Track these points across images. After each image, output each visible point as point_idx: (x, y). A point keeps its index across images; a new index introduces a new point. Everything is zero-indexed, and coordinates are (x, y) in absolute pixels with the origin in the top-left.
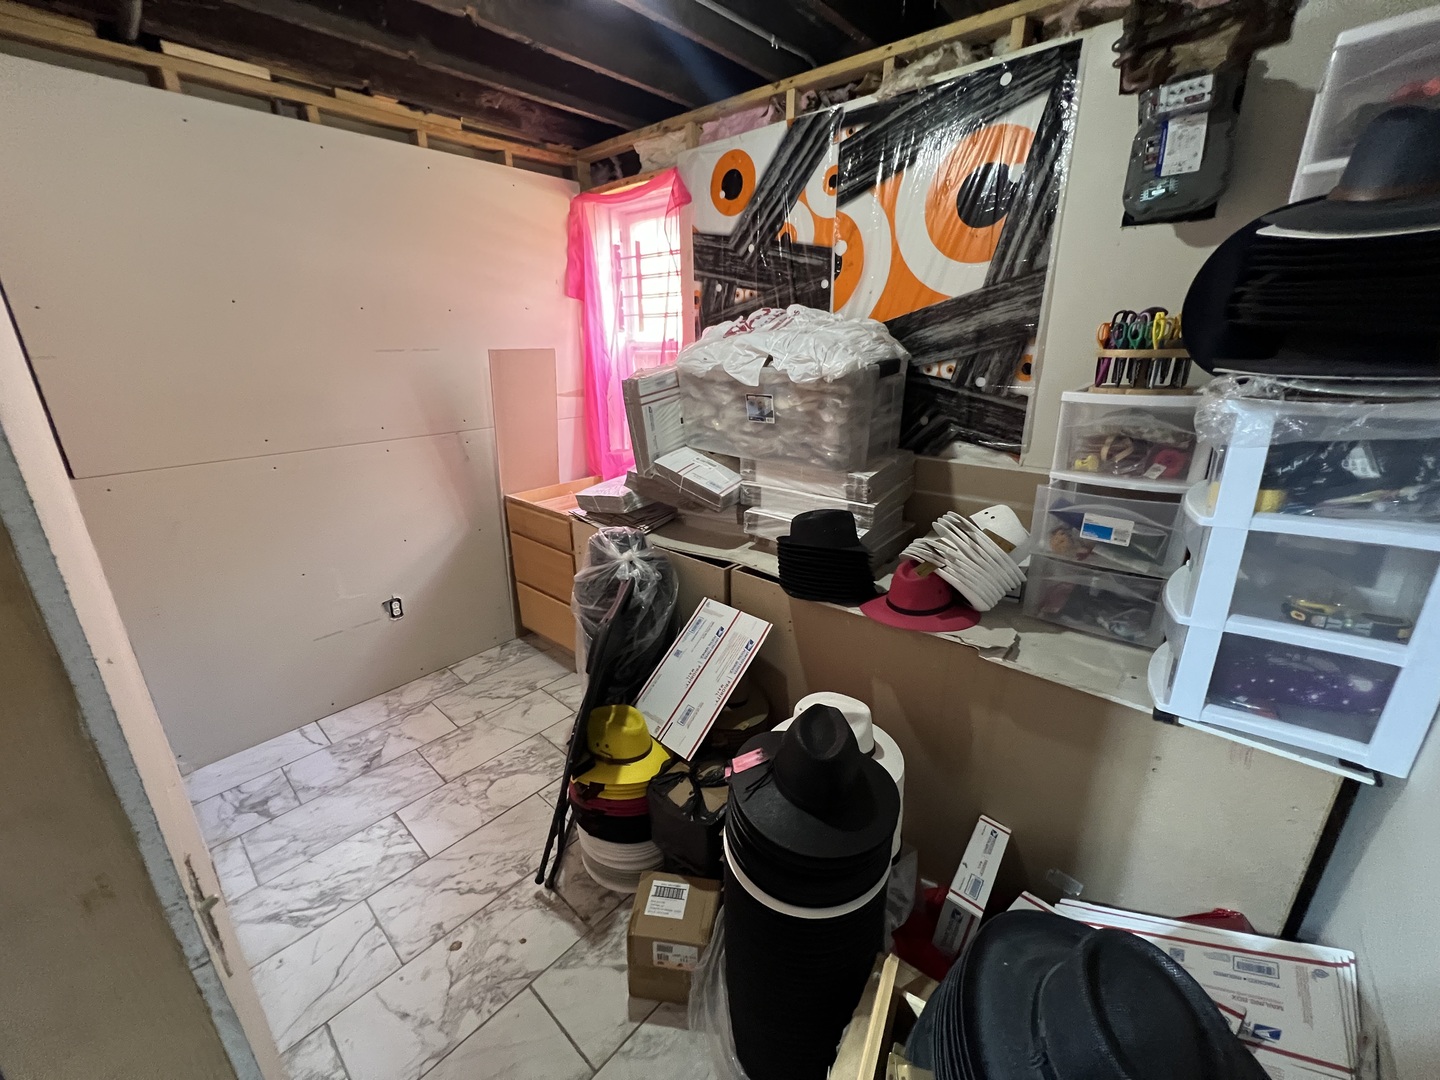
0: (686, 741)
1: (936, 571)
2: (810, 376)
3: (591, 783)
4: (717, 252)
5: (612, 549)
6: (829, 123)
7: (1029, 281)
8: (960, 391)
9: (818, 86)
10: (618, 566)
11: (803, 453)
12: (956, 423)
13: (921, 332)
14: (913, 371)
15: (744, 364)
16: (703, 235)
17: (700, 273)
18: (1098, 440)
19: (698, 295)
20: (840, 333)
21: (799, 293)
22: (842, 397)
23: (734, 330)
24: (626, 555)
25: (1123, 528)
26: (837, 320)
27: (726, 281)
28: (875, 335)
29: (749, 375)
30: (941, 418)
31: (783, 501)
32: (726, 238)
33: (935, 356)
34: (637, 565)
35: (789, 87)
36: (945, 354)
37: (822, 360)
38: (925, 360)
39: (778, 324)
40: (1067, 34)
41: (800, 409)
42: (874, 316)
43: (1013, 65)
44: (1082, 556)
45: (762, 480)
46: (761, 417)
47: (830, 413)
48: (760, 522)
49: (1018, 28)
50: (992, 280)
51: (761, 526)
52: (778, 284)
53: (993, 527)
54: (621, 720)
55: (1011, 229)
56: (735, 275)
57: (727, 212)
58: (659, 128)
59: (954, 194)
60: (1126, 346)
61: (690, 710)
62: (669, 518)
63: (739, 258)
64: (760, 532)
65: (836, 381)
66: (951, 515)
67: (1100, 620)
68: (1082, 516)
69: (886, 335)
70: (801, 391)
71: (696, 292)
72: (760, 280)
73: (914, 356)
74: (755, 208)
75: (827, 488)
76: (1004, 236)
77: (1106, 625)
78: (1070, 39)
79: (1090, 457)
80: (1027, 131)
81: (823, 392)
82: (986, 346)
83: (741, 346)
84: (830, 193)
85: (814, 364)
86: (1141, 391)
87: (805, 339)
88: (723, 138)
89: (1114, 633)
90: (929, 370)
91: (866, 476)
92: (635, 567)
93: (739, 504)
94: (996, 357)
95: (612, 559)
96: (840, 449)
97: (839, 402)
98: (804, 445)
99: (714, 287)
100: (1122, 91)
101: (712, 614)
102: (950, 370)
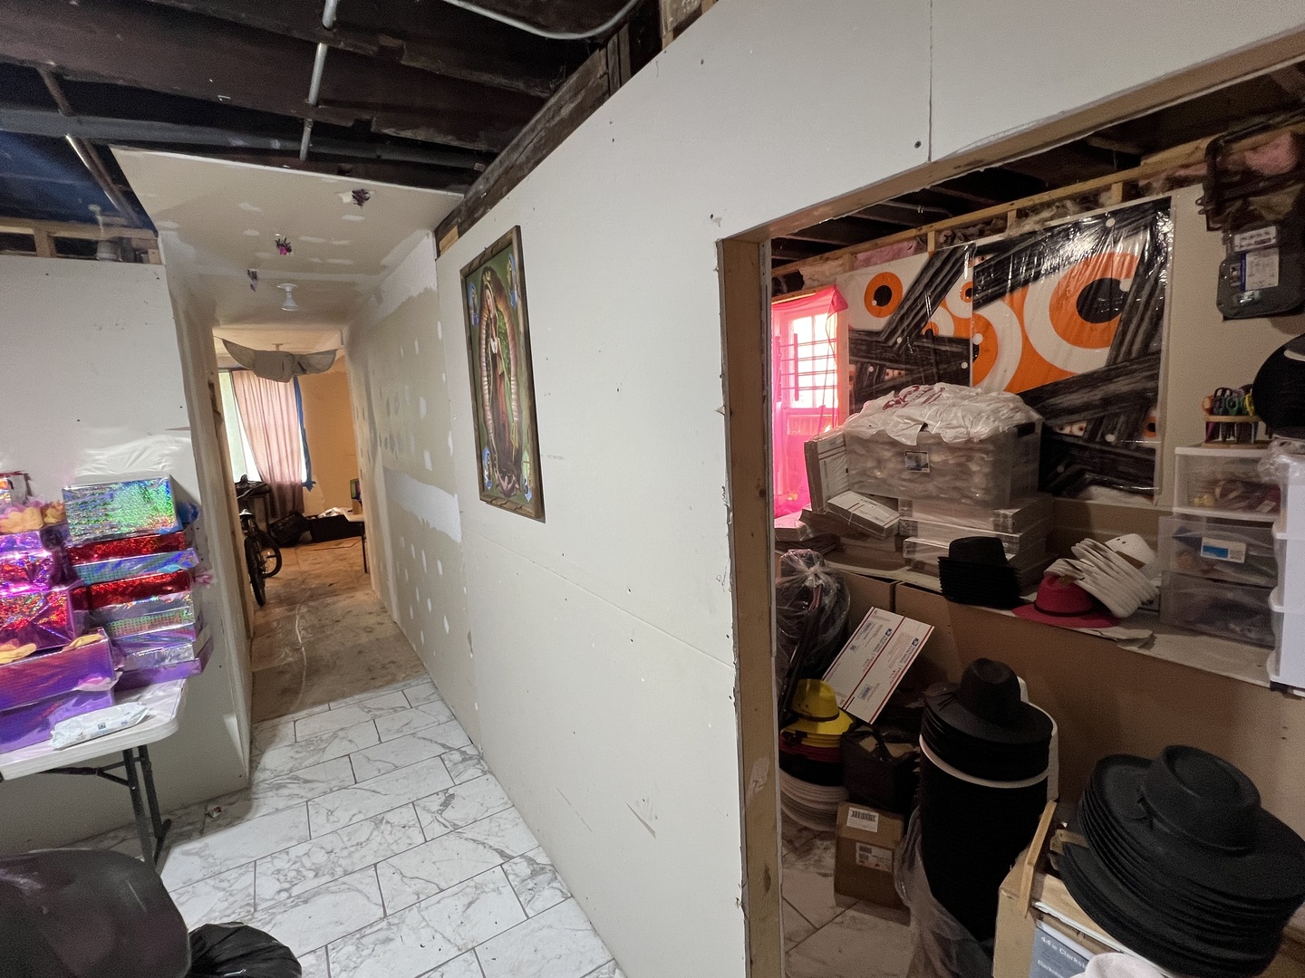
0: (868, 710)
1: (1075, 582)
2: (960, 438)
3: (797, 731)
4: (869, 344)
5: (801, 565)
6: (964, 254)
7: (1145, 362)
8: (1092, 445)
9: (953, 229)
10: (807, 577)
11: (956, 495)
12: (1088, 470)
13: (1052, 400)
14: (1046, 429)
15: (903, 430)
16: (858, 332)
17: (852, 358)
18: (1214, 483)
19: (852, 374)
20: (982, 406)
21: (941, 372)
22: (987, 452)
23: (891, 403)
24: (812, 569)
25: (1236, 549)
26: (977, 394)
27: (877, 364)
28: (1012, 405)
29: (909, 436)
30: (1077, 467)
31: (937, 532)
32: (878, 333)
33: (1065, 419)
34: (821, 577)
35: (930, 231)
36: (1075, 417)
37: (970, 426)
38: (1058, 421)
39: (928, 399)
40: (1157, 194)
41: (951, 462)
42: (1008, 389)
43: (1114, 214)
44: (1206, 572)
45: (917, 516)
46: (918, 468)
47: (978, 465)
48: (917, 549)
49: (1117, 191)
50: (1113, 360)
51: (919, 551)
52: (923, 366)
53: (1127, 550)
54: (816, 689)
55: (1126, 324)
56: (885, 359)
57: (879, 315)
58: (821, 258)
59: (1074, 300)
60: (1226, 413)
61: (868, 689)
62: (833, 547)
63: (889, 347)
64: (918, 557)
65: (981, 441)
66: (1088, 541)
67: (1232, 626)
68: (1200, 540)
69: (1021, 404)
70: (952, 448)
71: (850, 372)
72: (907, 363)
73: (1047, 419)
74: (903, 312)
75: (975, 522)
76: (1121, 328)
77: (1238, 629)
78: (1161, 196)
79: (1205, 497)
80: (1132, 257)
81: (971, 449)
82: (1114, 409)
83: (901, 416)
84: (966, 301)
85: (962, 430)
86: (1244, 446)
87: (954, 411)
88: (876, 264)
89: (1244, 635)
90: (1062, 429)
91: (1010, 512)
92: (820, 579)
93: (898, 535)
94: (1122, 419)
95: (802, 572)
96: (987, 491)
97: (984, 456)
98: (955, 488)
99: (867, 369)
100: (1209, 229)
101: (880, 620)
102: (1081, 429)
